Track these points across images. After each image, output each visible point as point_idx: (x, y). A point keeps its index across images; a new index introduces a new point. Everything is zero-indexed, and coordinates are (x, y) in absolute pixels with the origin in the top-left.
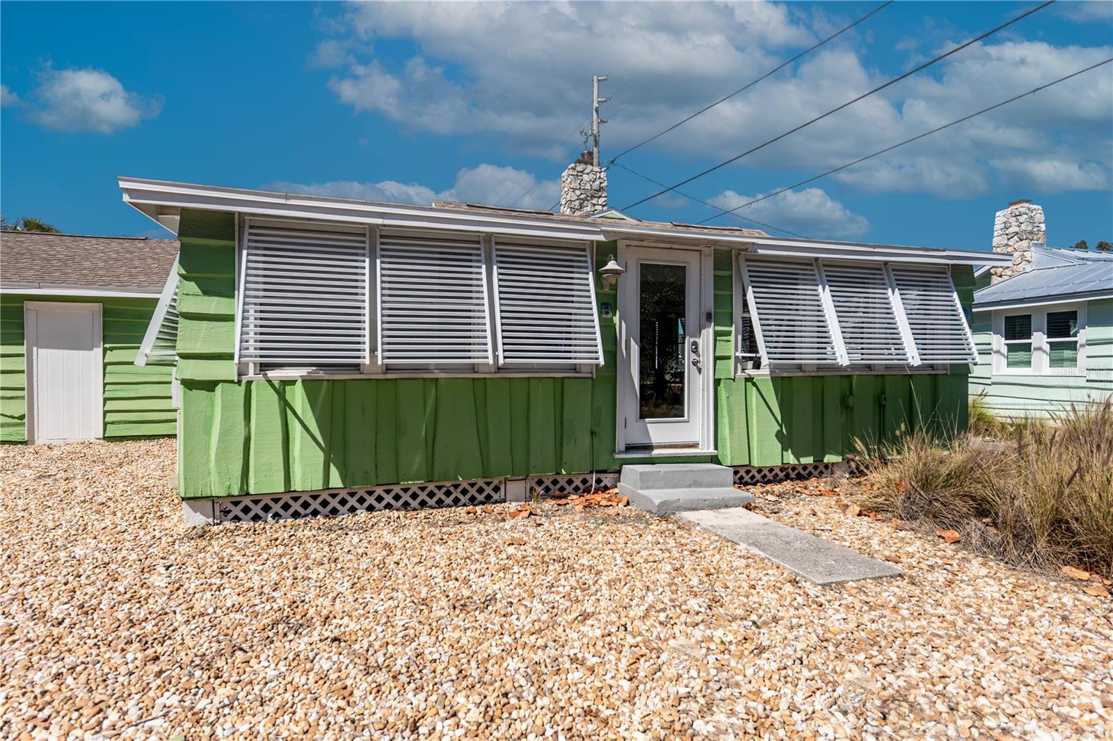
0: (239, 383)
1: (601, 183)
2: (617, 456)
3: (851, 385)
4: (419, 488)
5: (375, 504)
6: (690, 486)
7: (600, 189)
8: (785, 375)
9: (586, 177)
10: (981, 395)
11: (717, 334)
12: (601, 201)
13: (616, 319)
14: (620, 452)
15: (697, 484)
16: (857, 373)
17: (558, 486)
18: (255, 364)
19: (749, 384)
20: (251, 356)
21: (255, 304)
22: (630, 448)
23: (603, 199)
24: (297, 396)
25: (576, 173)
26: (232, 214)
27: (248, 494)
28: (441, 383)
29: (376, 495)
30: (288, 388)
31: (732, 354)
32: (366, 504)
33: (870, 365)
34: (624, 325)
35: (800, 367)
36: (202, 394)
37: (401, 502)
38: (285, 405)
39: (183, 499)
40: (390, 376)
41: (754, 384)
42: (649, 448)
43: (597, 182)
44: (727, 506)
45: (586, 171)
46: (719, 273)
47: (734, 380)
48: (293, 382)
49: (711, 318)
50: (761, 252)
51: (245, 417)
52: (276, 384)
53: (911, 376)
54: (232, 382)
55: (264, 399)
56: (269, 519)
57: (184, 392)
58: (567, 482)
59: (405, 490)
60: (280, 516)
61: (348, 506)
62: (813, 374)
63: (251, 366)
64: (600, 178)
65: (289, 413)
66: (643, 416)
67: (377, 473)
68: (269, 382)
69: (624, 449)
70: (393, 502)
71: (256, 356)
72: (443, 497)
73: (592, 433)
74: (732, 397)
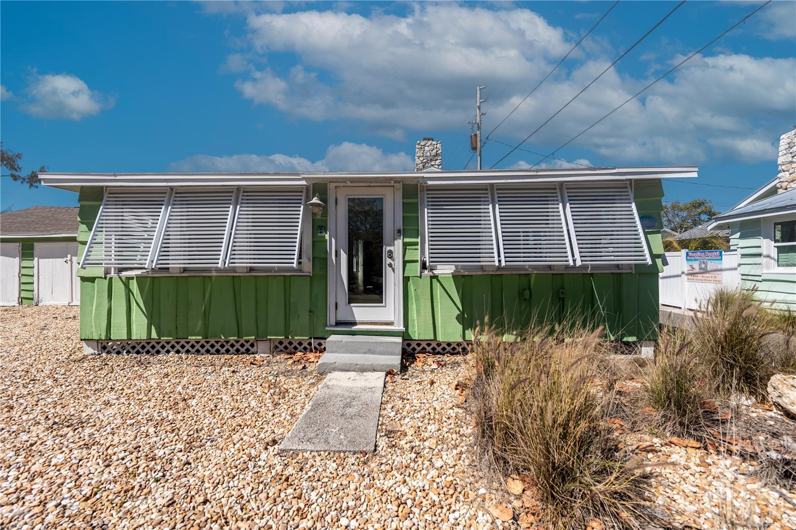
0: (105, 278)
1: (437, 151)
2: (327, 329)
3: (530, 282)
4: (196, 342)
5: (180, 349)
6: (365, 353)
7: (437, 155)
8: (466, 273)
9: (427, 148)
10: (752, 290)
11: (405, 245)
12: (437, 162)
13: (327, 237)
14: (331, 326)
15: (370, 352)
16: (535, 272)
17: (293, 346)
18: (115, 268)
19: (434, 281)
20: (112, 264)
21: (115, 235)
22: (338, 323)
23: (439, 161)
24: (134, 286)
25: (420, 147)
26: (102, 187)
27: (110, 339)
28: (213, 278)
29: (181, 344)
30: (131, 281)
31: (419, 259)
32: (175, 349)
33: (550, 265)
34: (333, 241)
35: (482, 267)
36: (89, 284)
37: (195, 349)
38: (129, 291)
39: (81, 340)
40: (184, 275)
41: (439, 281)
42: (354, 323)
43: (435, 151)
44: (374, 370)
45: (427, 145)
46: (407, 201)
47: (420, 277)
48: (133, 278)
49: (400, 233)
50: (430, 183)
51: (108, 297)
52: (123, 279)
53: (592, 274)
54: (102, 278)
55: (119, 287)
56: (124, 353)
57: (81, 283)
58: (298, 344)
59: (188, 343)
60: (130, 352)
61: (165, 349)
62: (492, 273)
63: (113, 269)
64: (436, 148)
65: (131, 295)
66: (350, 301)
67: (177, 331)
68: (120, 278)
69: (334, 324)
70: (190, 349)
71: (115, 264)
72: (220, 348)
73: (311, 311)
74: (420, 288)
